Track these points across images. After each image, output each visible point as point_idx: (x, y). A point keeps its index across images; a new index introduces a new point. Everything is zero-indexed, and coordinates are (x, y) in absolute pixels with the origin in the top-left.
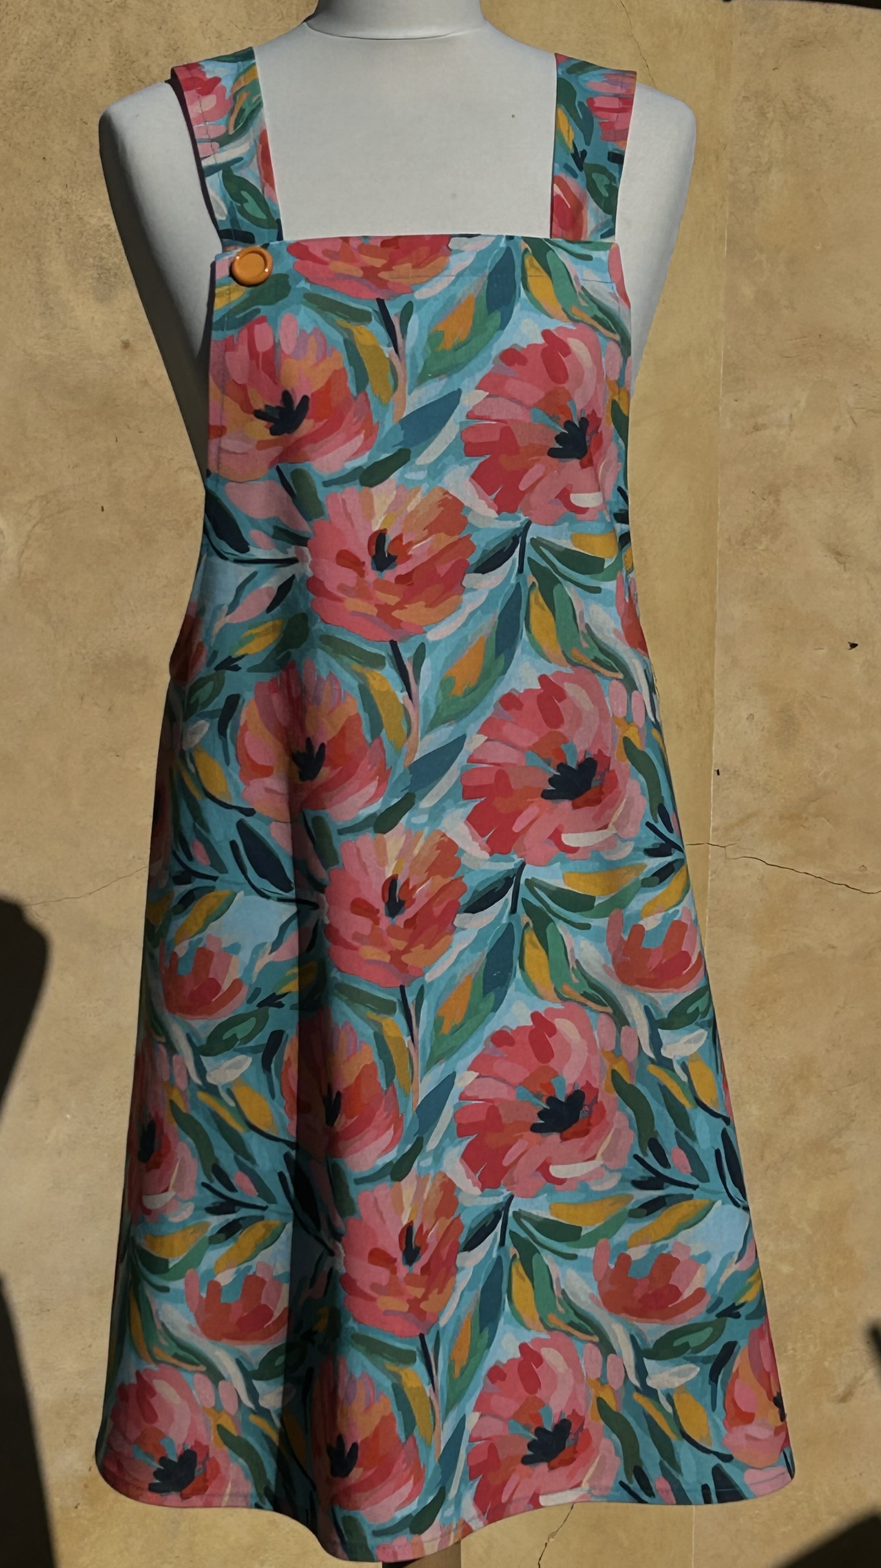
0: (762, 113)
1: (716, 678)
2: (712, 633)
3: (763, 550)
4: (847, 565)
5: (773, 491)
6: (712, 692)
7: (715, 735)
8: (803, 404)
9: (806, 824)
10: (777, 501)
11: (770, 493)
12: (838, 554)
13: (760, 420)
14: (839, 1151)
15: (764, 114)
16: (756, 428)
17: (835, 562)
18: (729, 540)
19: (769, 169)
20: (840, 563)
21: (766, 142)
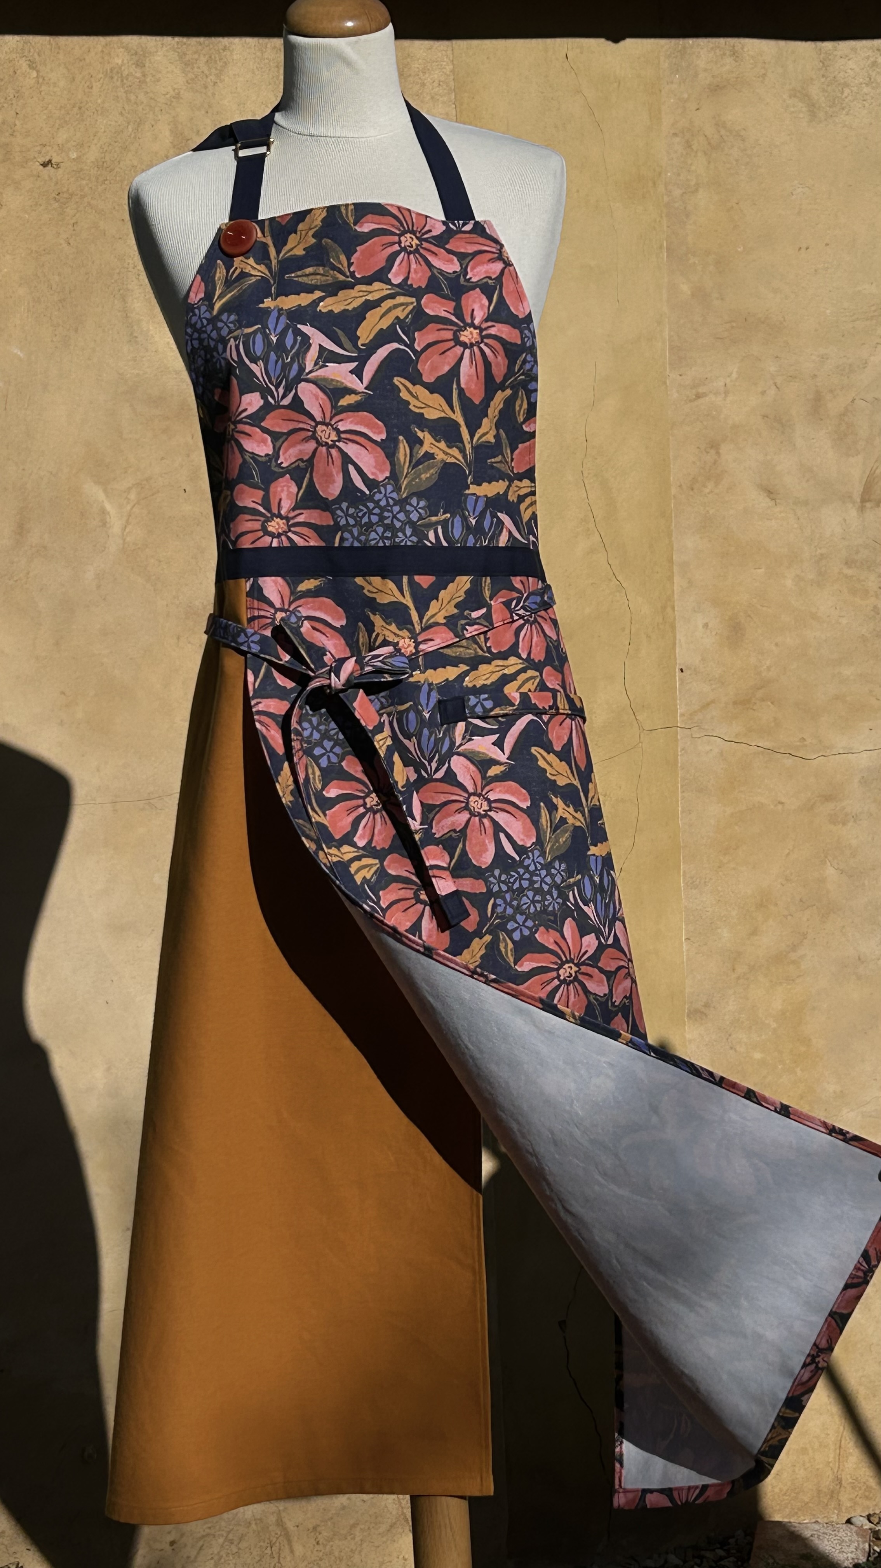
0: (688, 145)
1: (676, 597)
2: (671, 561)
3: (709, 493)
4: (778, 501)
5: (714, 446)
6: (673, 608)
7: (677, 642)
8: (734, 376)
9: (755, 708)
10: (718, 453)
11: (712, 447)
12: (770, 493)
13: (701, 390)
14: (793, 962)
15: (690, 146)
16: (698, 396)
17: (768, 499)
18: (680, 486)
19: (697, 191)
20: (772, 499)
21: (693, 168)
